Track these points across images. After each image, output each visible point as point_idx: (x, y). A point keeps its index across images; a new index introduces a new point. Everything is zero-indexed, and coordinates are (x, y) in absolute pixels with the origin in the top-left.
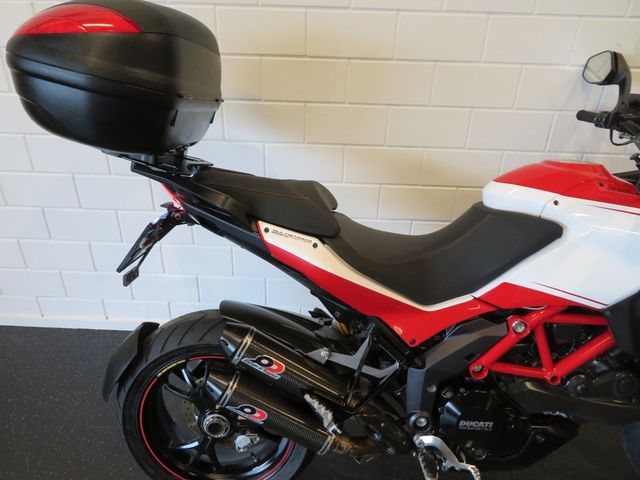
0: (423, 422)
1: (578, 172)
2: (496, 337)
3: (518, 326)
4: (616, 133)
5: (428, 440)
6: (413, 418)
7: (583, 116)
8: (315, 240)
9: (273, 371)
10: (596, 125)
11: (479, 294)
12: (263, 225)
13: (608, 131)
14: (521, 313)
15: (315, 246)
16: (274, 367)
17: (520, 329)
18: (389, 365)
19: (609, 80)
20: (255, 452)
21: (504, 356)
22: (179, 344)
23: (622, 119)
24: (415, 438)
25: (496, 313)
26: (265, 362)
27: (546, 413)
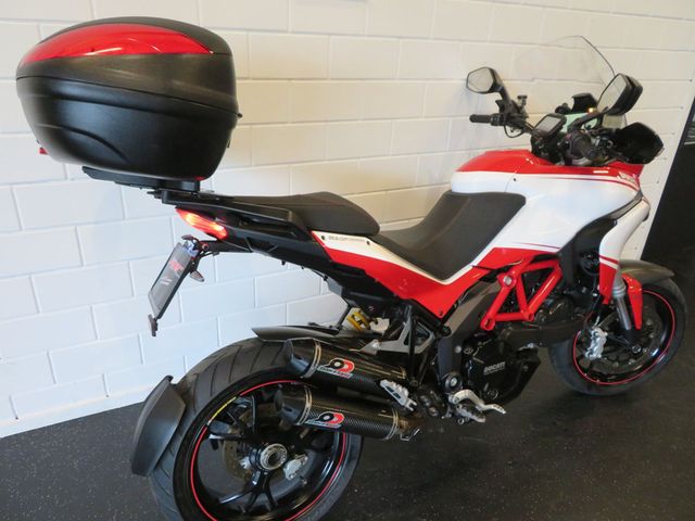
0: (454, 382)
1: (516, 155)
2: (493, 294)
3: (507, 280)
4: (508, 128)
5: (462, 394)
6: (447, 382)
7: (474, 119)
8: (366, 239)
9: (347, 370)
10: (493, 124)
11: (476, 262)
12: (318, 234)
13: (502, 128)
14: (506, 270)
15: (368, 243)
16: (346, 367)
17: (509, 281)
18: (424, 340)
19: (493, 89)
20: (303, 475)
21: (501, 308)
22: (230, 381)
23: (513, 117)
24: (450, 398)
25: (490, 274)
26: (337, 364)
27: (521, 349)
